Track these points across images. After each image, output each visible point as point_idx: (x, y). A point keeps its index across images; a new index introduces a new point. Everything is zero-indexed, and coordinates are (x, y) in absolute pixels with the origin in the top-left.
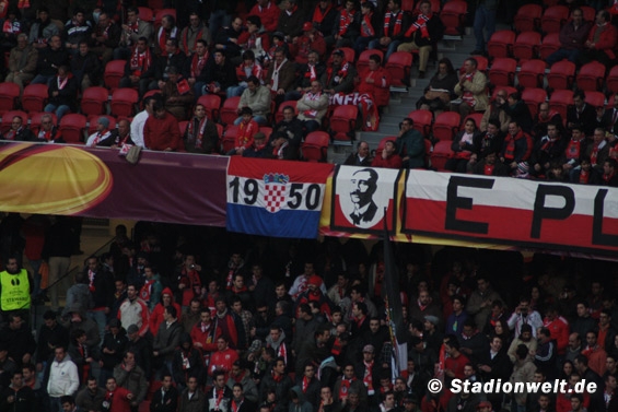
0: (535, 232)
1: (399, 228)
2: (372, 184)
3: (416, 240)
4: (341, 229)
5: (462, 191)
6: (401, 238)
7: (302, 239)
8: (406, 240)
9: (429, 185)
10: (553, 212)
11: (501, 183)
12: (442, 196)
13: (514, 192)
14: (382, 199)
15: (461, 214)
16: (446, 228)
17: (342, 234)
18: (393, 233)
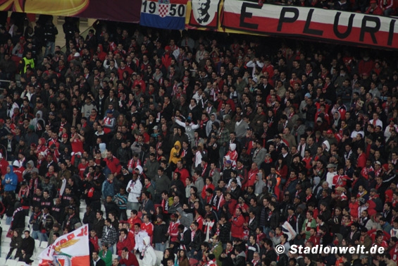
0: (279, 28)
1: (220, 25)
2: (208, 5)
3: (228, 31)
4: (193, 25)
6: (220, 30)
7: (172, 30)
8: (222, 31)
9: (233, 6)
12: (239, 11)
14: (212, 12)
15: (247, 20)
16: (240, 26)
17: (194, 28)
18: (217, 27)
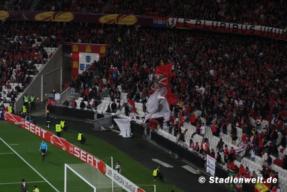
0: (196, 27)
1: (177, 26)
2: (173, 20)
3: (180, 28)
4: (169, 27)
5: (186, 21)
6: (178, 28)
7: (164, 28)
9: (181, 20)
10: (198, 24)
11: (191, 20)
12: (183, 22)
13: (193, 22)
14: (175, 22)
15: (186, 24)
16: (184, 26)
